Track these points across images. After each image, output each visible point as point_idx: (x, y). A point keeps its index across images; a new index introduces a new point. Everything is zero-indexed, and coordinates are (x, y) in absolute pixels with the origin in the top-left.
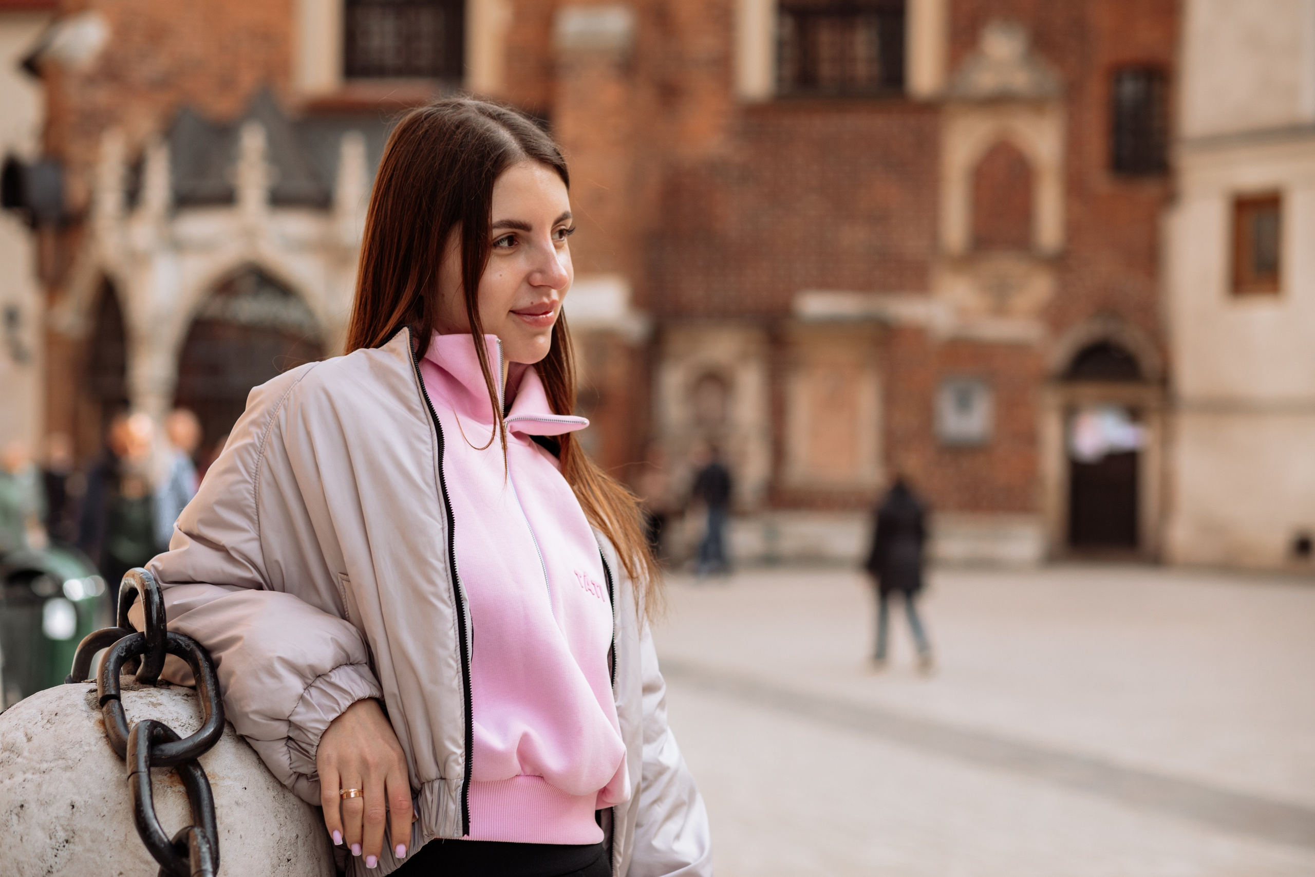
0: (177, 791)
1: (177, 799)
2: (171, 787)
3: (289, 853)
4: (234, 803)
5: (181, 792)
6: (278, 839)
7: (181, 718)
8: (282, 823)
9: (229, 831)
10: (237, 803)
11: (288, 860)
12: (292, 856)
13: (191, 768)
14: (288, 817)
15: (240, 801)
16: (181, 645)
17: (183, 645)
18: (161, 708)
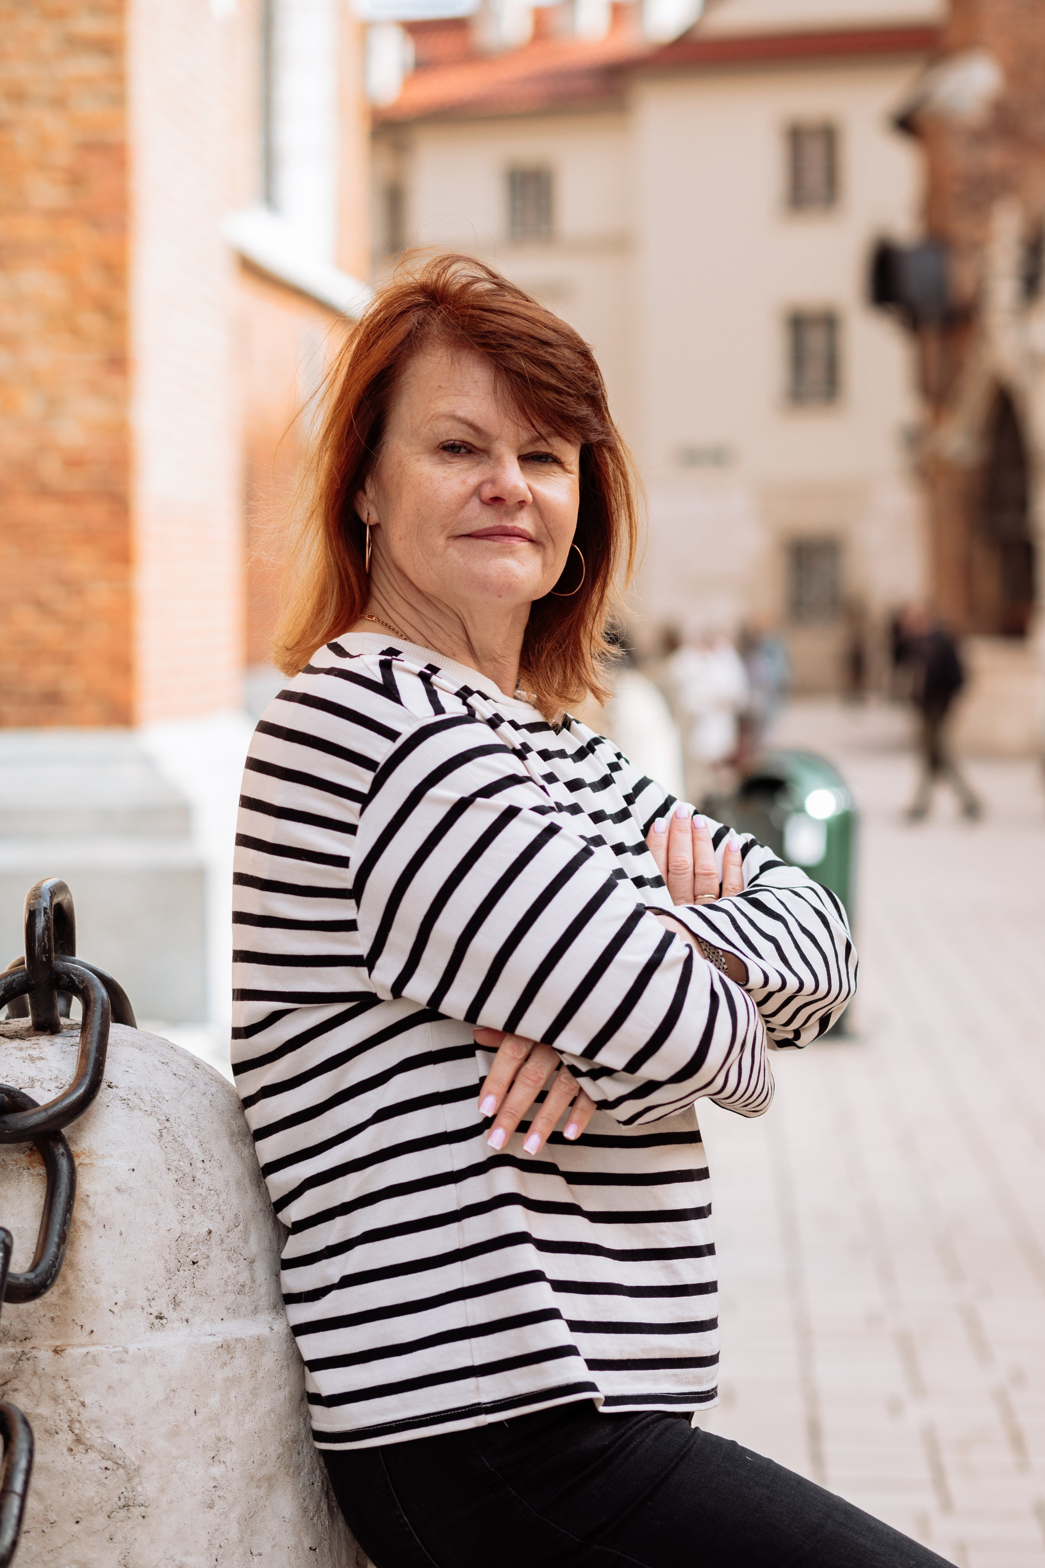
0: (35, 1174)
1: (35, 1184)
2: (28, 1169)
3: (195, 1254)
4: (114, 1189)
5: (41, 1175)
6: (178, 1236)
7: (62, 1078)
8: (186, 1214)
9: (104, 1226)
10: (118, 1189)
11: (194, 1263)
12: (199, 1258)
13: (52, 1144)
14: (196, 1206)
15: (124, 1187)
16: (74, 981)
17: (77, 981)
18: (40, 1064)
